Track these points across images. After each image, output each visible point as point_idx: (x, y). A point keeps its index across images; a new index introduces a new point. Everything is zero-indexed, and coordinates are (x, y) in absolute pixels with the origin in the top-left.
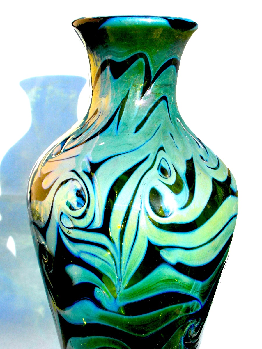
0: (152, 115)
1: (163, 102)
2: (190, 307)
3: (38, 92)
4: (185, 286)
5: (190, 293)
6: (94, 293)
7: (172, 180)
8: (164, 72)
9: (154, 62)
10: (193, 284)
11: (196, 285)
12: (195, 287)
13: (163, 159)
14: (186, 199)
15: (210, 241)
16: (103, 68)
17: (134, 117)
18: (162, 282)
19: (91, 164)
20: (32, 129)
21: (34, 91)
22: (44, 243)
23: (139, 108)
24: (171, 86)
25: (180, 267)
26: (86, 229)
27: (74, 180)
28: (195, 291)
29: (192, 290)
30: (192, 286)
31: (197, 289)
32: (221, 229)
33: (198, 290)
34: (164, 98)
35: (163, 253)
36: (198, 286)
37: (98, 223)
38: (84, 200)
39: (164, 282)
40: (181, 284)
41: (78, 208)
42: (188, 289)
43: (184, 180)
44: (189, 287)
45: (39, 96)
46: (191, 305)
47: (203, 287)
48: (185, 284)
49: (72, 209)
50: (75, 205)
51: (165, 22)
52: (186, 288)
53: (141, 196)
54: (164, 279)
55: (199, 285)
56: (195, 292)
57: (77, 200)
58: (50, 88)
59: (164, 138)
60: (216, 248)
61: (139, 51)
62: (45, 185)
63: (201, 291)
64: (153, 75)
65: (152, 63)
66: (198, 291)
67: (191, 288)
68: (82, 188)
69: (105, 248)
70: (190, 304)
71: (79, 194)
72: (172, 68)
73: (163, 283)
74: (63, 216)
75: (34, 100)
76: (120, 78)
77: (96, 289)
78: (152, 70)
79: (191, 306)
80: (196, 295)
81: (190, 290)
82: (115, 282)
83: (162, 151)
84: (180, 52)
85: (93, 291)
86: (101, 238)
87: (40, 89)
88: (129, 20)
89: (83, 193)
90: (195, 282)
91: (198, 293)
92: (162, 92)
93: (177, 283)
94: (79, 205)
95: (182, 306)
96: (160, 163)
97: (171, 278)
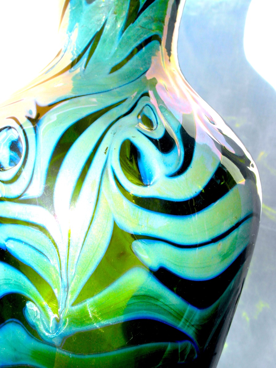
2: (179, 351)
4: (171, 311)
5: (180, 325)
6: (26, 312)
7: (158, 135)
10: (185, 310)
11: (191, 313)
12: (188, 317)
13: (147, 106)
14: (179, 163)
15: (215, 240)
18: (135, 299)
19: (38, 107)
23: (119, 45)
26: (17, 200)
27: (10, 128)
28: (188, 324)
29: (183, 320)
30: (183, 314)
31: (192, 320)
32: (233, 224)
33: (192, 323)
34: (156, 37)
36: (194, 316)
38: (19, 154)
39: (137, 299)
40: (166, 307)
42: (177, 318)
43: (178, 136)
44: (179, 315)
46: (181, 348)
48: (173, 308)
49: (1, 169)
50: (6, 163)
52: (174, 316)
53: (107, 149)
55: (195, 314)
56: (188, 326)
57: (11, 156)
60: (224, 256)
63: (198, 325)
64: (142, 2)
66: (193, 326)
67: (182, 317)
68: (20, 138)
70: (180, 345)
71: (14, 146)
73: (136, 301)
76: (94, 3)
77: (29, 305)
79: (181, 350)
80: (190, 332)
81: (180, 320)
85: (24, 306)
89: (20, 145)
90: (189, 308)
91: (193, 329)
92: (154, 28)
93: (159, 303)
94: (12, 162)
95: (166, 347)
96: (142, 111)
97: (148, 294)
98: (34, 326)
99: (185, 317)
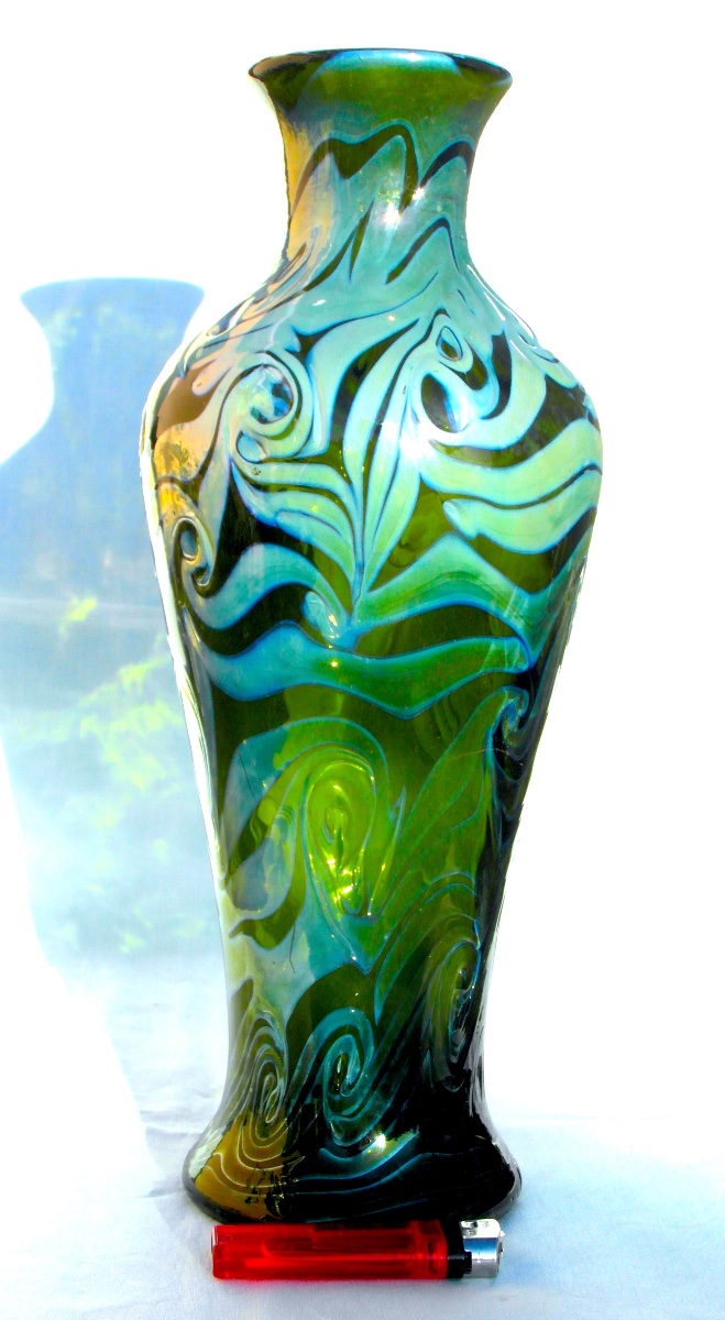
0: (419, 254)
1: (442, 230)
2: (506, 654)
3: (72, 322)
4: (494, 594)
5: (506, 615)
6: (305, 607)
7: (465, 365)
8: (443, 167)
9: (424, 146)
10: (510, 594)
11: (518, 598)
12: (515, 604)
13: (446, 329)
14: (494, 400)
15: (544, 499)
16: (317, 159)
17: (384, 253)
19: (301, 337)
20: (55, 420)
21: (60, 319)
22: (192, 514)
23: (394, 239)
24: (457, 200)
25: (483, 546)
26: (295, 459)
27: (266, 366)
28: (515, 613)
29: (509, 608)
30: (509, 599)
31: (519, 609)
32: (567, 480)
33: (521, 614)
34: (443, 223)
35: (452, 511)
36: (522, 603)
37: (320, 443)
38: (289, 402)
39: (451, 577)
40: (487, 589)
41: (276, 418)
42: (501, 605)
43: (489, 367)
44: (503, 600)
45: (74, 332)
46: (507, 650)
47: (531, 609)
48: (495, 589)
49: (262, 420)
50: (269, 413)
51: (448, 61)
52: (497, 601)
53: (405, 388)
54: (451, 570)
55: (524, 601)
56: (516, 617)
57: (275, 403)
58: (106, 310)
59: (447, 294)
60: (557, 522)
61: (395, 121)
62: (199, 388)
63: (528, 617)
64: (422, 173)
65: (420, 147)
66: (521, 616)
67: (507, 603)
68: (285, 380)
69: (332, 495)
70: (505, 645)
71: (278, 391)
72: (459, 160)
73: (450, 580)
74: (242, 439)
75: (60, 344)
76: (353, 178)
77: (310, 597)
78: (420, 162)
80: (519, 625)
81: (505, 607)
82: (351, 575)
83: (441, 316)
84: (476, 132)
85: (303, 600)
86: (326, 476)
87: (78, 315)
88: (377, 56)
89: (286, 388)
90: (515, 592)
91: (522, 621)
92: (439, 209)
93: (478, 583)
94: (279, 412)
95: (488, 646)
96: (440, 335)
97: (465, 570)
98: (316, 625)
99: (511, 603)
